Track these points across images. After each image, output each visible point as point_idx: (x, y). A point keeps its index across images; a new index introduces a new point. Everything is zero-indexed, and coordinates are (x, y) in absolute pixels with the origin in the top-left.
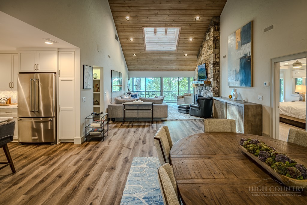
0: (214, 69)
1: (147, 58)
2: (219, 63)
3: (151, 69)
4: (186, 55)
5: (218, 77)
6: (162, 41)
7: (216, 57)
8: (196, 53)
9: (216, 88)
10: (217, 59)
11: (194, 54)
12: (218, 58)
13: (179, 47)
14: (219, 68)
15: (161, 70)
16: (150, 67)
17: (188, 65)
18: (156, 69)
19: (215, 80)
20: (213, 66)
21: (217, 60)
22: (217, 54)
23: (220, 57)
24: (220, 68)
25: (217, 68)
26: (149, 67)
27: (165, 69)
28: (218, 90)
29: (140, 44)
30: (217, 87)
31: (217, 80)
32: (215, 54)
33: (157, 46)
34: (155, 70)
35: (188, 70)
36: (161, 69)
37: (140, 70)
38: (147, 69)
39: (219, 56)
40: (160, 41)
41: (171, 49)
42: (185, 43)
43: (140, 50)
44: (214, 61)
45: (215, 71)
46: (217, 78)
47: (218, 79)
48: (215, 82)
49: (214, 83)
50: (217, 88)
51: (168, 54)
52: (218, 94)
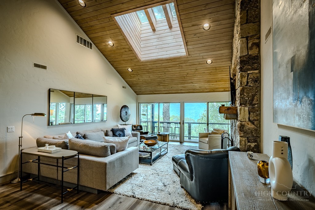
0: (242, 76)
1: (149, 73)
2: (257, 59)
3: (164, 91)
4: (209, 61)
5: (253, 96)
6: (164, 42)
7: (250, 45)
8: (227, 54)
9: (250, 126)
10: (251, 48)
11: (225, 57)
12: (255, 47)
13: (189, 47)
14: (257, 71)
15: (179, 92)
16: (161, 88)
17: (220, 81)
18: (170, 90)
19: (246, 106)
20: (241, 69)
21: (252, 52)
22: (252, 36)
23: (260, 42)
24: (260, 72)
25: (251, 72)
26: (159, 87)
27: (184, 90)
28: (256, 130)
29: (127, 50)
30: (253, 123)
31: (251, 103)
32: (247, 38)
33: (157, 50)
34: (170, 92)
35: (223, 90)
36: (178, 90)
37: (150, 93)
38: (158, 91)
39: (257, 41)
40: (161, 43)
41: (178, 52)
42: (198, 35)
43: (132, 60)
44: (243, 56)
45: (245, 80)
46: (253, 100)
47: (254, 102)
48: (247, 109)
49: (242, 111)
50: (253, 126)
51: (177, 63)
52: (255, 141)
